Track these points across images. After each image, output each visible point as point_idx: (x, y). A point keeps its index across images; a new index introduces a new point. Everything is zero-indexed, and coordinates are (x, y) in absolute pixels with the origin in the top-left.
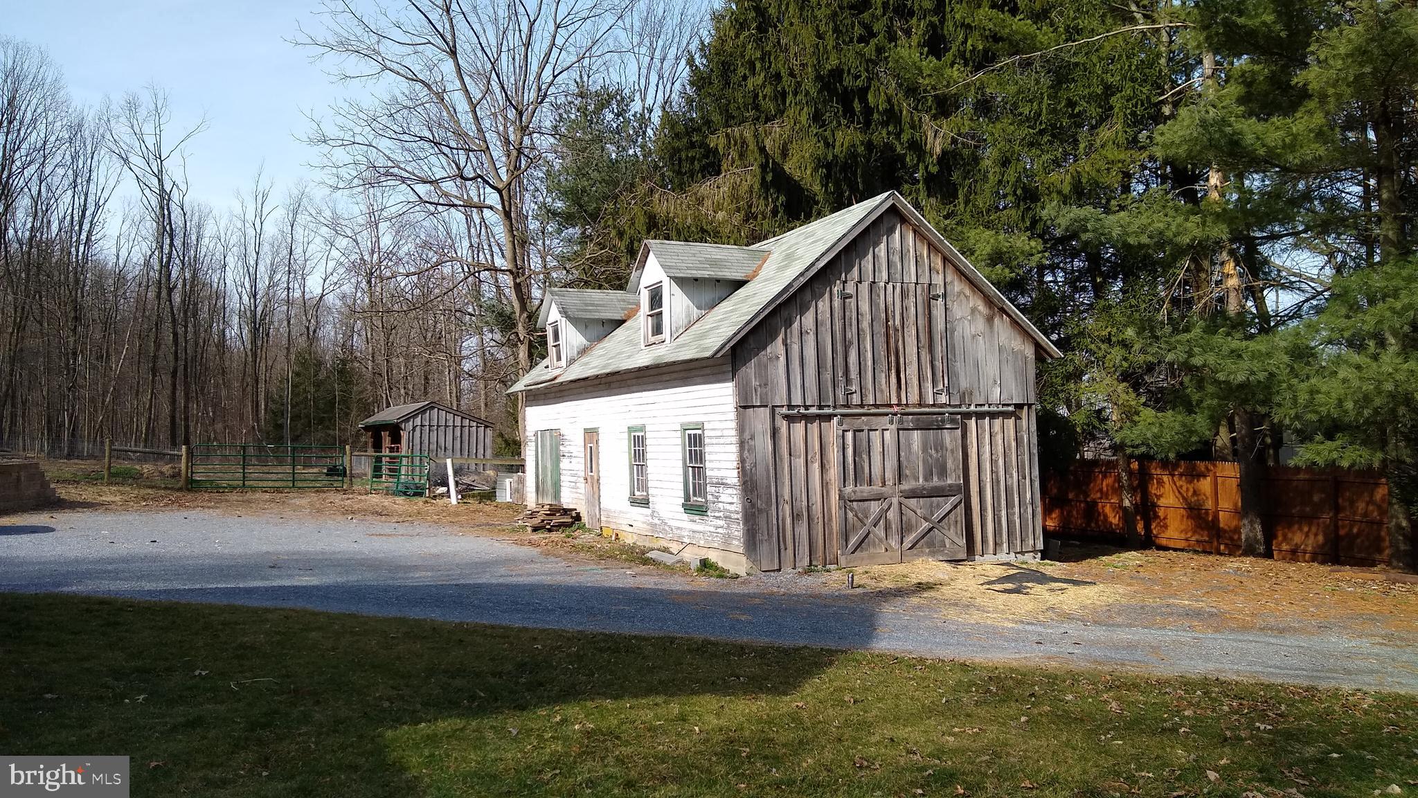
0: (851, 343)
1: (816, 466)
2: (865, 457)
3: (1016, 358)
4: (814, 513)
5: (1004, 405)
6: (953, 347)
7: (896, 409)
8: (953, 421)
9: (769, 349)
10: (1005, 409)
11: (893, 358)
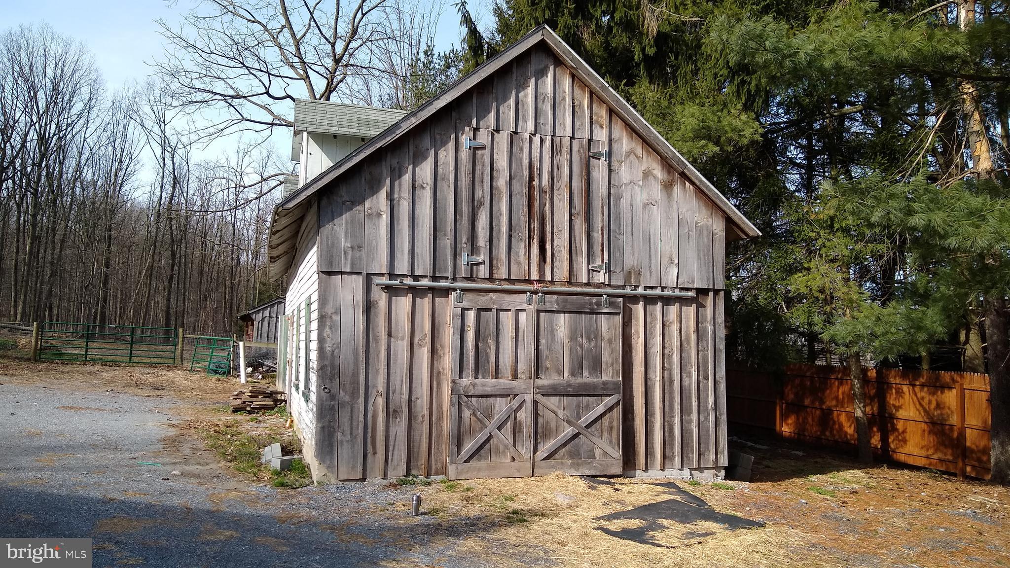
0: (481, 203)
1: (424, 354)
2: (491, 342)
3: (701, 234)
4: (418, 408)
5: (682, 289)
6: (618, 218)
7: (536, 287)
8: (612, 304)
9: (367, 204)
10: (684, 293)
11: (536, 225)
